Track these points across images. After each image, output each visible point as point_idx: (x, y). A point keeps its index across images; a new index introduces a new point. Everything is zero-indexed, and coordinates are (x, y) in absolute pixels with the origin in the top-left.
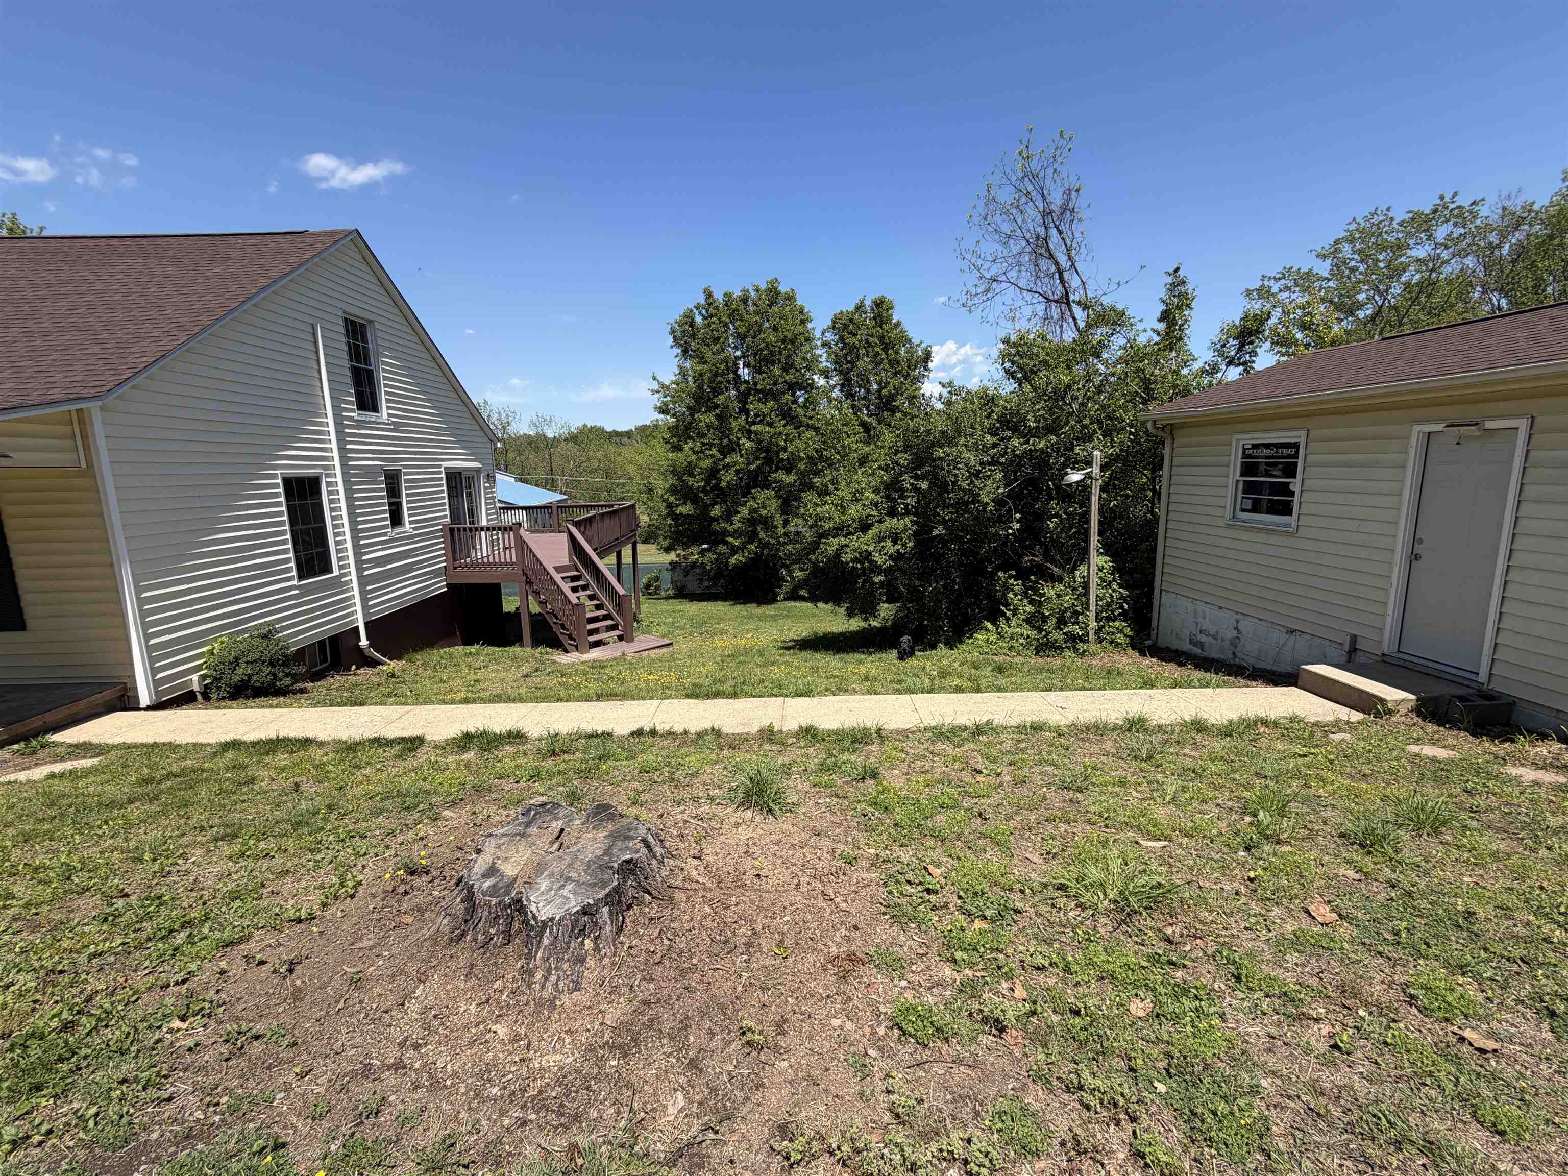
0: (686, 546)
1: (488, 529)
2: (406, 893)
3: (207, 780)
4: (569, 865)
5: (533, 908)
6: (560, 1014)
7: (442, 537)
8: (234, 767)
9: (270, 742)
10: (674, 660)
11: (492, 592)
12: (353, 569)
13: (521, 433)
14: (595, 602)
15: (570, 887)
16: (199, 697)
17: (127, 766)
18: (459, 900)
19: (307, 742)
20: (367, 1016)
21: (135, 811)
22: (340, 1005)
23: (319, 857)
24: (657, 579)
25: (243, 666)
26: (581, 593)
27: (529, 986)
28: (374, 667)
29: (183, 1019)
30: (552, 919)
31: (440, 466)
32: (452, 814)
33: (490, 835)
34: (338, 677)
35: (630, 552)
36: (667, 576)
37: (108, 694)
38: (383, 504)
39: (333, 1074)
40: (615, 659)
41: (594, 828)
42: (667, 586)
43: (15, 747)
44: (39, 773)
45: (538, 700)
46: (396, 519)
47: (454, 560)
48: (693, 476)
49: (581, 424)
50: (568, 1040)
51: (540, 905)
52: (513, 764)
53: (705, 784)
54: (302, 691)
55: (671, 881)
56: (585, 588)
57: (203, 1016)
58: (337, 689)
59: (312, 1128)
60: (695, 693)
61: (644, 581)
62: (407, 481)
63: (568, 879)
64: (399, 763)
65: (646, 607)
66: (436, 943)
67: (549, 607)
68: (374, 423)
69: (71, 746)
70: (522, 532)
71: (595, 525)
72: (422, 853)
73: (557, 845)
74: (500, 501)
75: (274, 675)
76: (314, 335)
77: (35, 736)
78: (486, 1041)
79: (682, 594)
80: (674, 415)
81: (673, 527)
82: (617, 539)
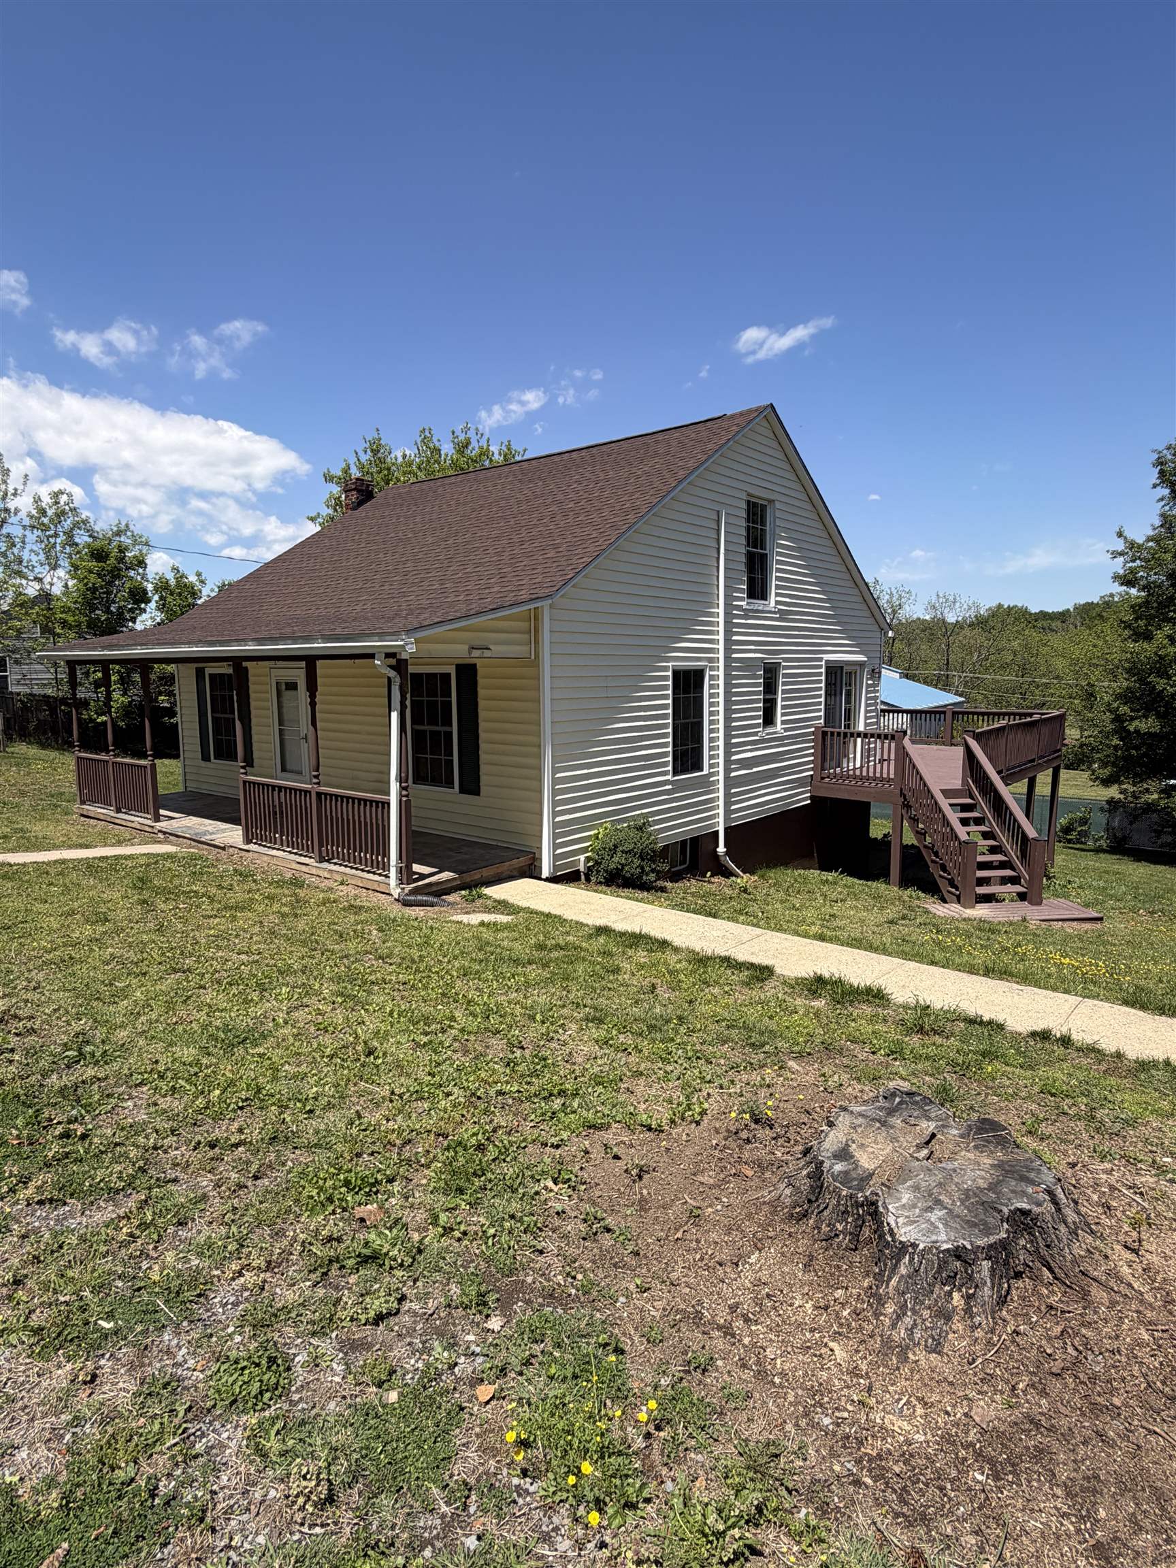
0: (1139, 778)
1: (865, 736)
2: (748, 1141)
3: (584, 959)
4: (940, 1184)
5: (891, 1220)
6: (912, 1371)
7: (813, 740)
8: (605, 953)
9: (633, 936)
10: (1105, 943)
11: (860, 812)
12: (721, 769)
13: (915, 617)
14: (992, 842)
15: (939, 1213)
16: (583, 877)
17: (529, 929)
18: (804, 1172)
19: (664, 944)
20: (702, 1259)
21: (533, 972)
22: (679, 1235)
23: (669, 1068)
24: (1084, 821)
25: (619, 854)
26: (973, 828)
27: (877, 1315)
28: (728, 878)
29: (555, 1182)
30: (914, 1245)
31: (820, 659)
32: (797, 1067)
33: (844, 1109)
34: (693, 882)
35: (1050, 780)
36: (1100, 819)
37: (522, 861)
38: (757, 701)
39: (668, 1305)
40: (1011, 924)
41: (976, 1147)
42: (1098, 833)
43: (463, 892)
44: (475, 919)
45: (905, 956)
46: (769, 719)
47: (823, 769)
49: (994, 604)
50: (920, 1411)
51: (901, 1220)
52: (870, 1029)
53: (1146, 1141)
54: (663, 890)
55: (1085, 1266)
56: (979, 821)
57: (569, 1187)
58: (693, 894)
59: (646, 1350)
60: (1137, 1000)
61: (1063, 821)
62: (785, 676)
63: (938, 1202)
64: (745, 990)
65: (1062, 859)
66: (775, 1213)
67: (929, 839)
68: (763, 612)
69: (495, 901)
70: (906, 742)
71: (1002, 741)
72: (770, 1103)
73: (925, 1152)
74: (883, 703)
75: (642, 868)
76: (718, 522)
77: (476, 886)
78: (821, 1355)
79: (1120, 847)
80: (1143, 588)
81: (1121, 749)
82: (1033, 760)
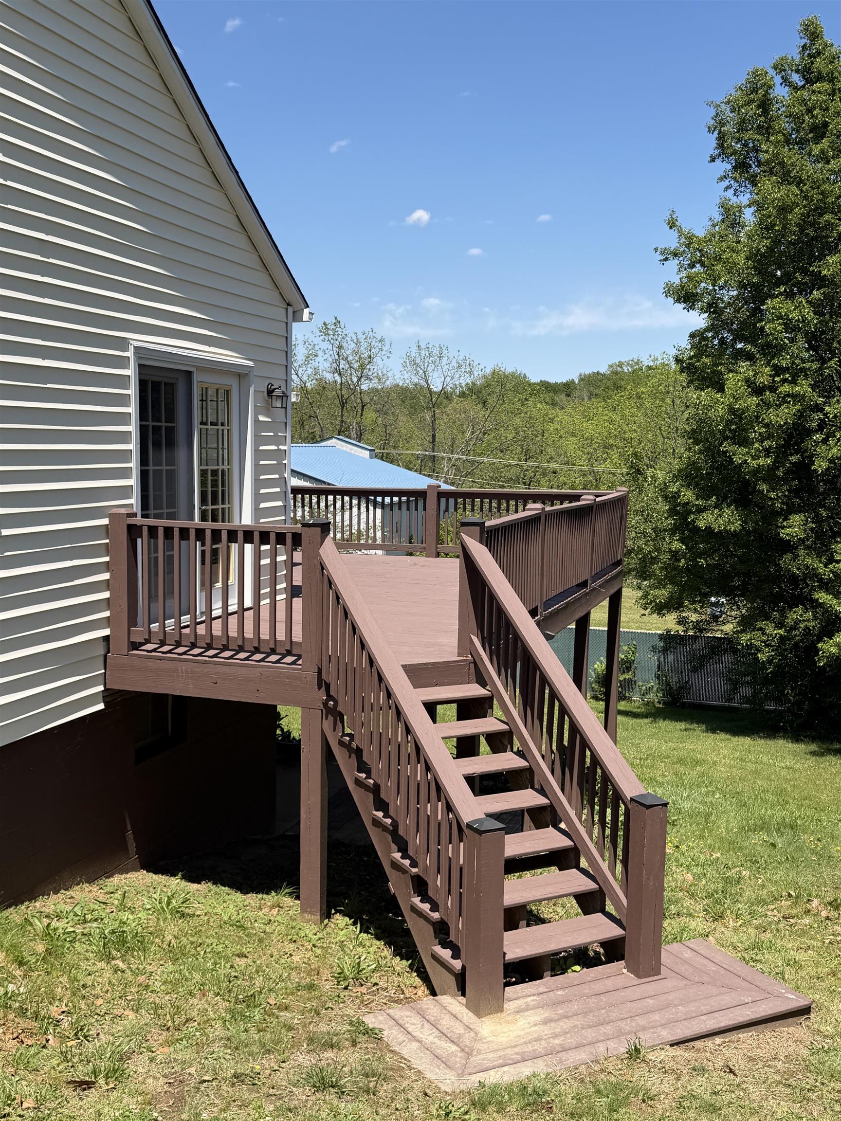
0: (706, 602)
1: (252, 536)
31: (122, 344)
42: (647, 682)
47: (132, 621)
48: (745, 442)
71: (535, 548)
74: (295, 473)
81: (684, 557)
82: (584, 584)
